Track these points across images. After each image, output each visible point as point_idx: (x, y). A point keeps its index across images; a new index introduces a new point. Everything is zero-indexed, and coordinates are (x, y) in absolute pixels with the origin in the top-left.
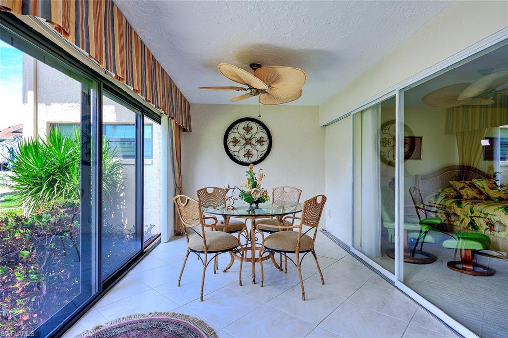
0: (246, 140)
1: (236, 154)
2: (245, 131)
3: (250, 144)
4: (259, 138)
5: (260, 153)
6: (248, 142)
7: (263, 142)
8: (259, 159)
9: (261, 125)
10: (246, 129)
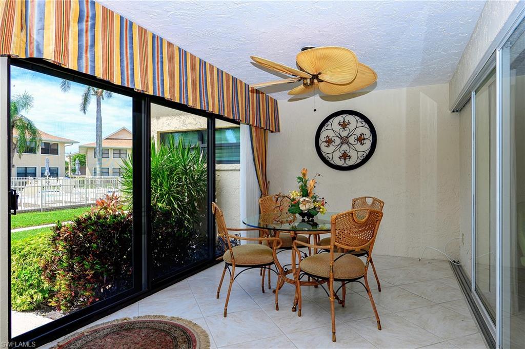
0: (341, 138)
1: (330, 156)
2: (340, 127)
3: (347, 143)
4: (359, 135)
5: (360, 154)
6: (344, 140)
7: (364, 139)
8: (359, 161)
9: (362, 119)
10: (342, 125)
